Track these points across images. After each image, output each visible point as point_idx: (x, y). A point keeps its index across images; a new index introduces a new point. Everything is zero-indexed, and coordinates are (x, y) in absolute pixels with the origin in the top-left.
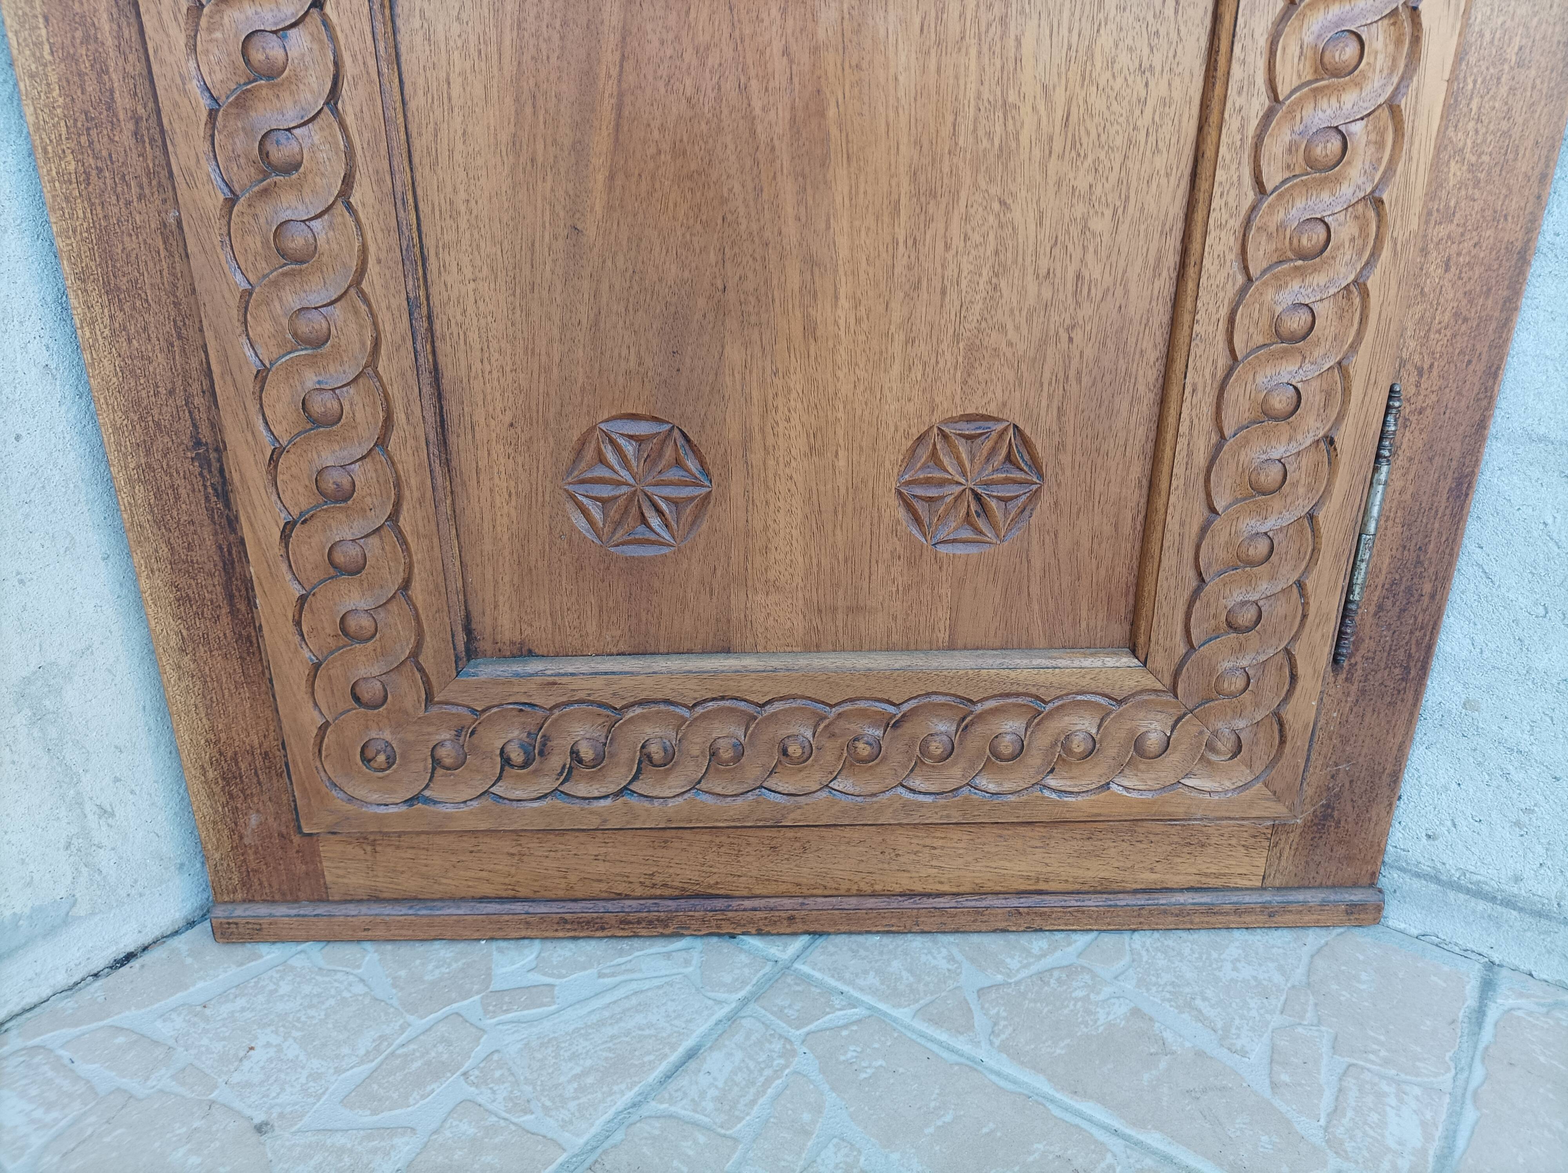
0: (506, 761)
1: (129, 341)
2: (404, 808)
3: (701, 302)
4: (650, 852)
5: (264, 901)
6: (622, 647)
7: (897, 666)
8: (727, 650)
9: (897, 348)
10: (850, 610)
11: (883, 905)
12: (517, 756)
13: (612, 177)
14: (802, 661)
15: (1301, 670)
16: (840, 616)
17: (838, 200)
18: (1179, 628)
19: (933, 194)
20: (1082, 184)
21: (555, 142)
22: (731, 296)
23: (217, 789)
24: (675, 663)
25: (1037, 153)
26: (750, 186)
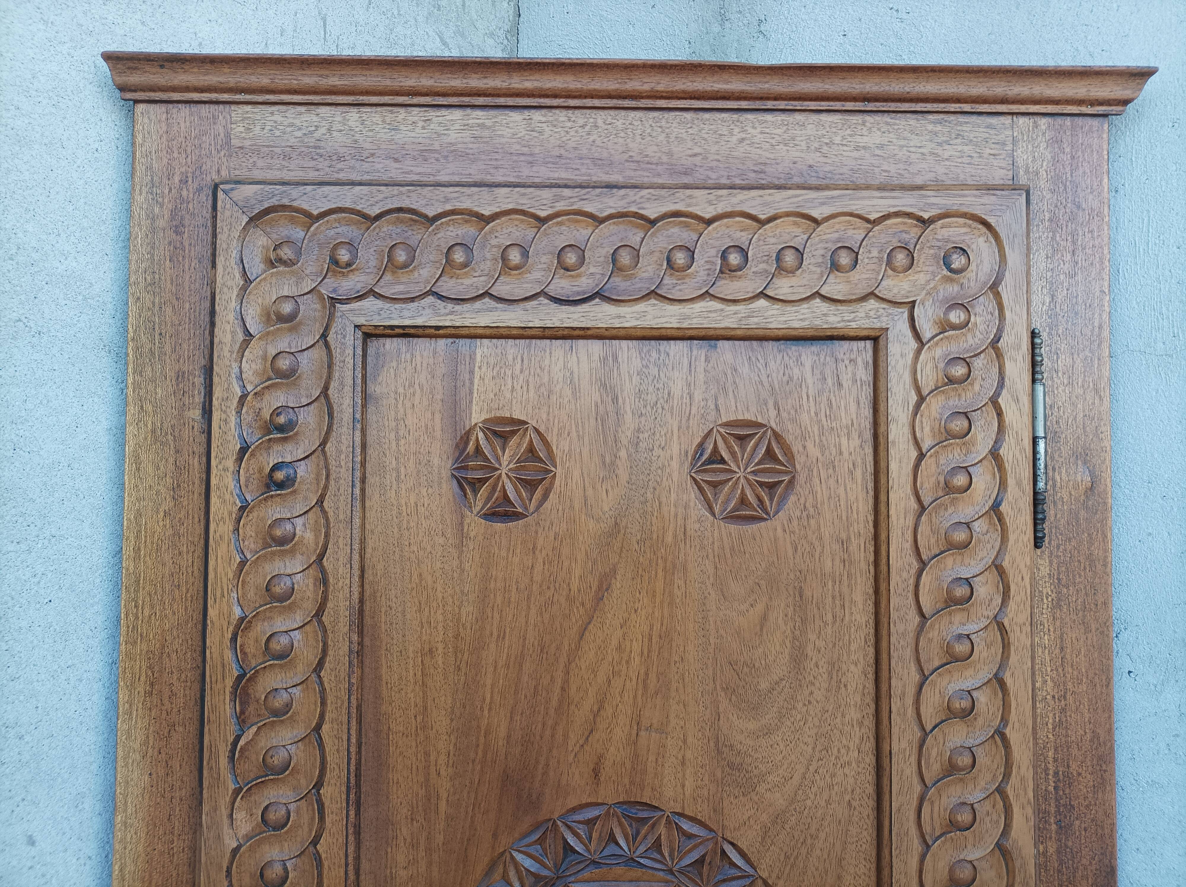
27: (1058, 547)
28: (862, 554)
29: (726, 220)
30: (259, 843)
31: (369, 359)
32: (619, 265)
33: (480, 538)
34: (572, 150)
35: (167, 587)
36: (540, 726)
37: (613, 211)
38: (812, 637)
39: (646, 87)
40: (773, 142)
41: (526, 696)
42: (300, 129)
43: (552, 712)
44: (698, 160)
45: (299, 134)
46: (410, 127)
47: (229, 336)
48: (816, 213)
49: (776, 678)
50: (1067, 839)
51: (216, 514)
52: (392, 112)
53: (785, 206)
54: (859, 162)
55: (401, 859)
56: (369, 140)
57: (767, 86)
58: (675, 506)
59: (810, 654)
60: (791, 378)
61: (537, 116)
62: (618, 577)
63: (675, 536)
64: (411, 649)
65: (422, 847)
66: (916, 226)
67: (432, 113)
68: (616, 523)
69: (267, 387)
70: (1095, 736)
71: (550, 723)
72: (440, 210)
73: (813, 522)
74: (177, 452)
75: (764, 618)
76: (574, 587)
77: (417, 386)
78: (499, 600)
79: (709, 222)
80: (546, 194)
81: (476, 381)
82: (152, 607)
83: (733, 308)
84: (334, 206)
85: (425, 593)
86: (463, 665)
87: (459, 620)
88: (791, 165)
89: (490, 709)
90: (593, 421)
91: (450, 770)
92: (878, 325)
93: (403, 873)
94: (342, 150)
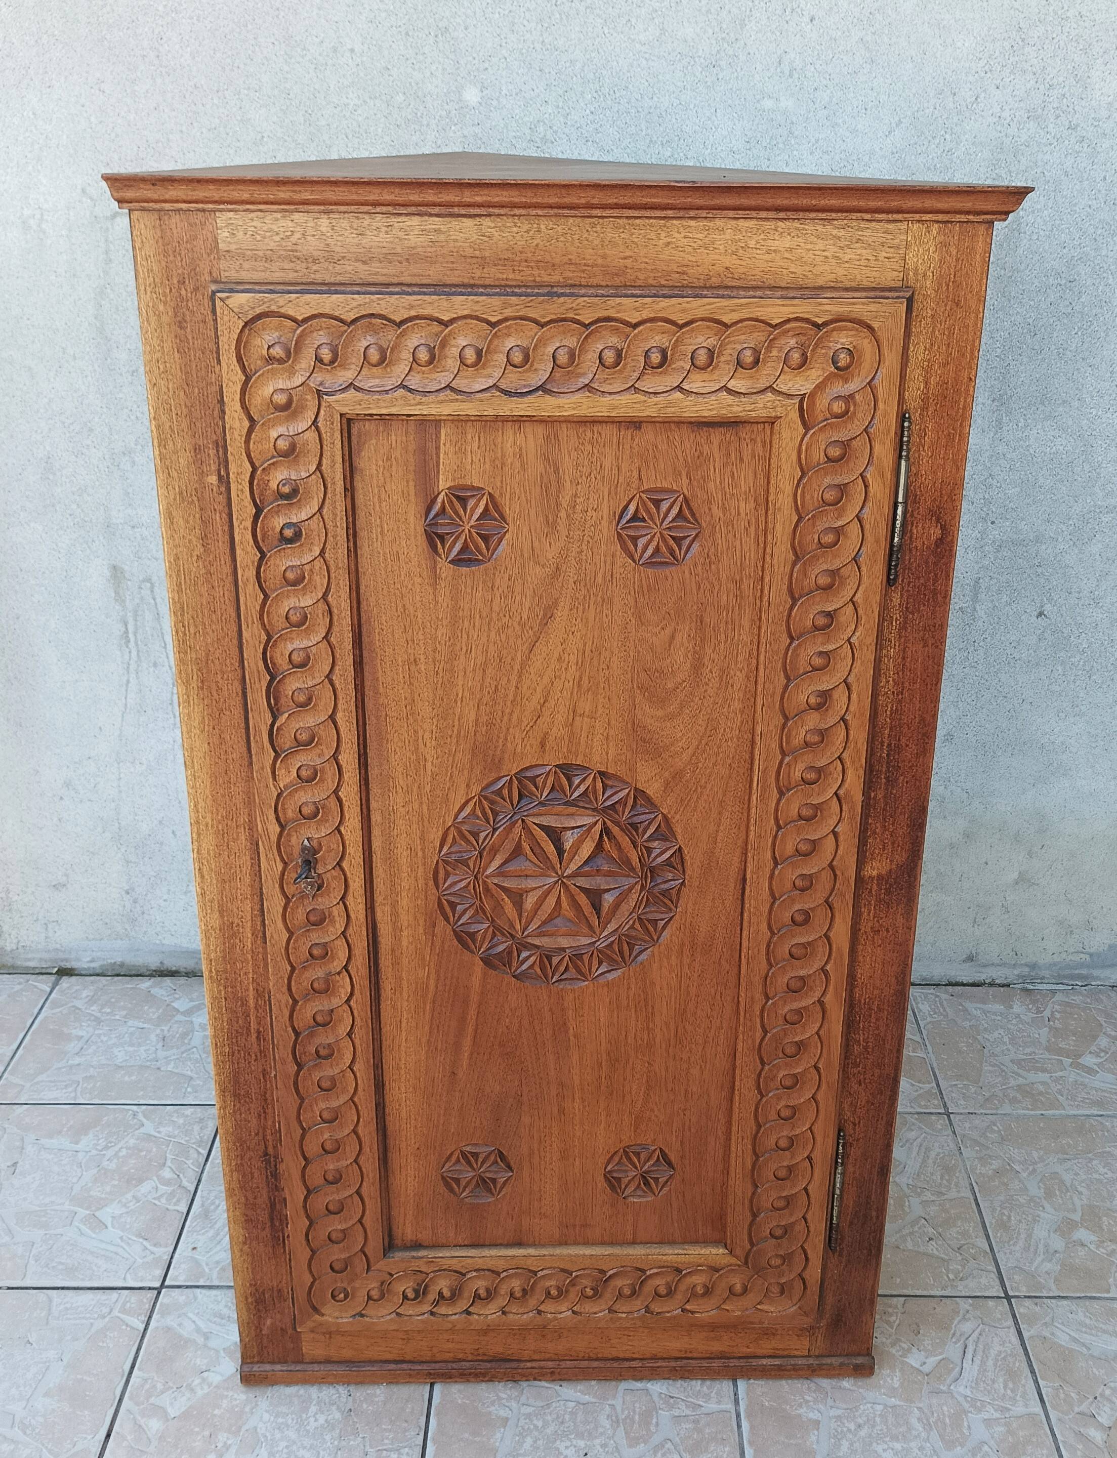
0: (405, 1297)
1: (241, 1114)
2: (351, 1319)
3: (511, 1100)
4: (477, 1338)
5: (269, 1362)
6: (466, 1243)
7: (607, 1253)
8: (520, 1244)
9: (603, 1118)
10: (582, 1226)
11: (602, 1365)
12: (411, 1295)
13: (471, 1054)
14: (558, 1251)
15: (809, 1256)
16: (577, 1228)
17: (574, 1062)
18: (746, 1237)
19: (617, 1060)
20: (685, 1057)
21: (446, 1042)
22: (525, 1098)
23: (252, 1307)
24: (494, 1252)
25: (664, 1046)
26: (534, 1057)
27: (909, 583)
28: (751, 591)
29: (649, 325)
30: (296, 790)
31: (353, 438)
32: (558, 362)
33: (450, 578)
34: (519, 254)
35: (206, 611)
36: (500, 713)
37: (554, 317)
38: (709, 651)
39: (583, 201)
40: (695, 245)
41: (489, 693)
42: (277, 234)
43: (509, 703)
44: (628, 262)
45: (277, 238)
46: (375, 233)
47: (237, 422)
48: (726, 319)
49: (679, 680)
50: (893, 788)
51: (241, 562)
52: (358, 218)
53: (701, 313)
54: (770, 264)
55: (400, 800)
56: (339, 244)
57: (689, 200)
58: (605, 556)
59: (706, 663)
60: (701, 453)
61: (487, 222)
62: (560, 609)
63: (604, 577)
64: (400, 660)
65: (415, 793)
66: (811, 329)
67: (393, 220)
68: (558, 568)
69: (273, 464)
70: (923, 719)
71: (507, 711)
72: (405, 316)
73: (713, 567)
74: (201, 509)
75: (673, 637)
76: (525, 616)
77: (393, 459)
78: (466, 624)
79: (635, 326)
80: (496, 301)
81: (441, 455)
82: (196, 626)
83: (654, 399)
84: (316, 312)
85: (408, 619)
86: (440, 671)
87: (436, 638)
88: (710, 268)
89: (462, 701)
90: (538, 489)
91: (433, 742)
92: (774, 414)
93: (402, 809)
94: (316, 254)
